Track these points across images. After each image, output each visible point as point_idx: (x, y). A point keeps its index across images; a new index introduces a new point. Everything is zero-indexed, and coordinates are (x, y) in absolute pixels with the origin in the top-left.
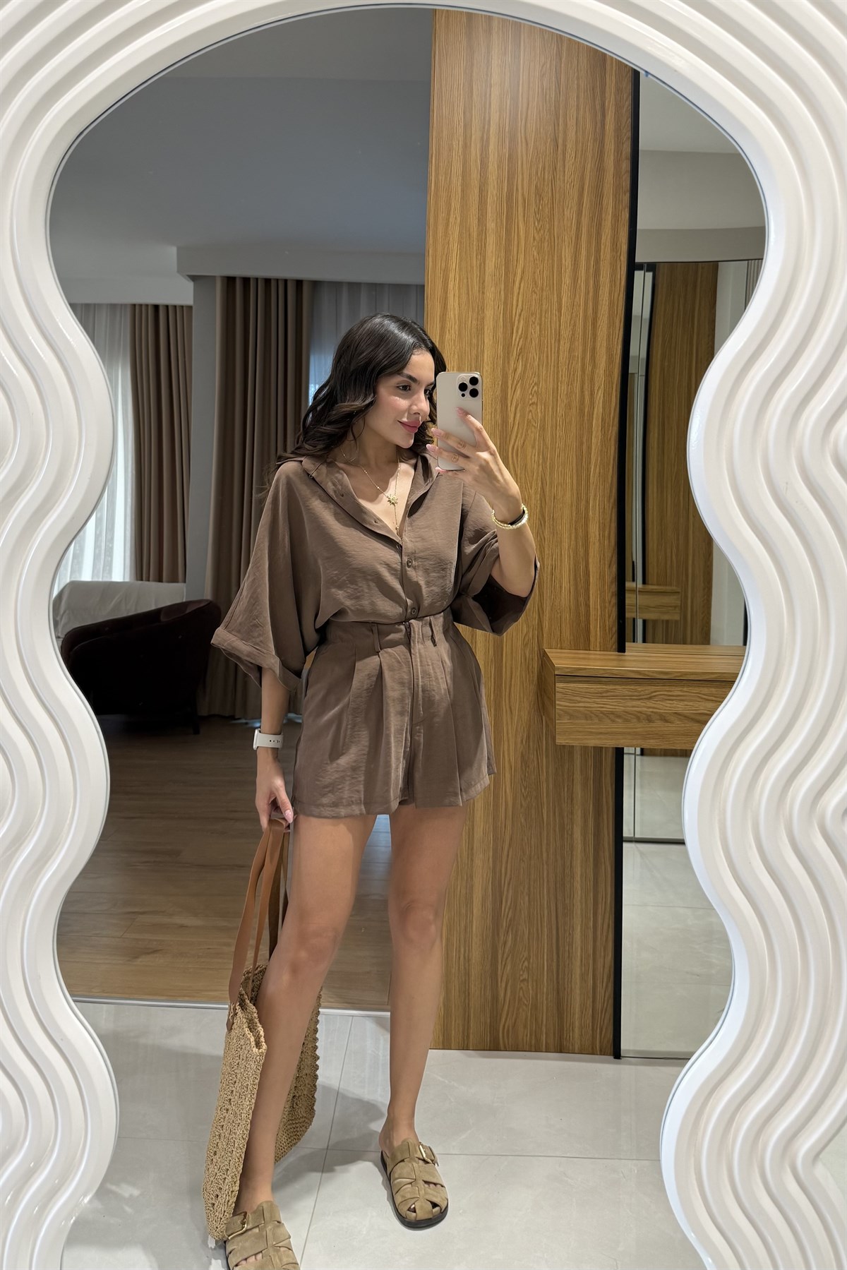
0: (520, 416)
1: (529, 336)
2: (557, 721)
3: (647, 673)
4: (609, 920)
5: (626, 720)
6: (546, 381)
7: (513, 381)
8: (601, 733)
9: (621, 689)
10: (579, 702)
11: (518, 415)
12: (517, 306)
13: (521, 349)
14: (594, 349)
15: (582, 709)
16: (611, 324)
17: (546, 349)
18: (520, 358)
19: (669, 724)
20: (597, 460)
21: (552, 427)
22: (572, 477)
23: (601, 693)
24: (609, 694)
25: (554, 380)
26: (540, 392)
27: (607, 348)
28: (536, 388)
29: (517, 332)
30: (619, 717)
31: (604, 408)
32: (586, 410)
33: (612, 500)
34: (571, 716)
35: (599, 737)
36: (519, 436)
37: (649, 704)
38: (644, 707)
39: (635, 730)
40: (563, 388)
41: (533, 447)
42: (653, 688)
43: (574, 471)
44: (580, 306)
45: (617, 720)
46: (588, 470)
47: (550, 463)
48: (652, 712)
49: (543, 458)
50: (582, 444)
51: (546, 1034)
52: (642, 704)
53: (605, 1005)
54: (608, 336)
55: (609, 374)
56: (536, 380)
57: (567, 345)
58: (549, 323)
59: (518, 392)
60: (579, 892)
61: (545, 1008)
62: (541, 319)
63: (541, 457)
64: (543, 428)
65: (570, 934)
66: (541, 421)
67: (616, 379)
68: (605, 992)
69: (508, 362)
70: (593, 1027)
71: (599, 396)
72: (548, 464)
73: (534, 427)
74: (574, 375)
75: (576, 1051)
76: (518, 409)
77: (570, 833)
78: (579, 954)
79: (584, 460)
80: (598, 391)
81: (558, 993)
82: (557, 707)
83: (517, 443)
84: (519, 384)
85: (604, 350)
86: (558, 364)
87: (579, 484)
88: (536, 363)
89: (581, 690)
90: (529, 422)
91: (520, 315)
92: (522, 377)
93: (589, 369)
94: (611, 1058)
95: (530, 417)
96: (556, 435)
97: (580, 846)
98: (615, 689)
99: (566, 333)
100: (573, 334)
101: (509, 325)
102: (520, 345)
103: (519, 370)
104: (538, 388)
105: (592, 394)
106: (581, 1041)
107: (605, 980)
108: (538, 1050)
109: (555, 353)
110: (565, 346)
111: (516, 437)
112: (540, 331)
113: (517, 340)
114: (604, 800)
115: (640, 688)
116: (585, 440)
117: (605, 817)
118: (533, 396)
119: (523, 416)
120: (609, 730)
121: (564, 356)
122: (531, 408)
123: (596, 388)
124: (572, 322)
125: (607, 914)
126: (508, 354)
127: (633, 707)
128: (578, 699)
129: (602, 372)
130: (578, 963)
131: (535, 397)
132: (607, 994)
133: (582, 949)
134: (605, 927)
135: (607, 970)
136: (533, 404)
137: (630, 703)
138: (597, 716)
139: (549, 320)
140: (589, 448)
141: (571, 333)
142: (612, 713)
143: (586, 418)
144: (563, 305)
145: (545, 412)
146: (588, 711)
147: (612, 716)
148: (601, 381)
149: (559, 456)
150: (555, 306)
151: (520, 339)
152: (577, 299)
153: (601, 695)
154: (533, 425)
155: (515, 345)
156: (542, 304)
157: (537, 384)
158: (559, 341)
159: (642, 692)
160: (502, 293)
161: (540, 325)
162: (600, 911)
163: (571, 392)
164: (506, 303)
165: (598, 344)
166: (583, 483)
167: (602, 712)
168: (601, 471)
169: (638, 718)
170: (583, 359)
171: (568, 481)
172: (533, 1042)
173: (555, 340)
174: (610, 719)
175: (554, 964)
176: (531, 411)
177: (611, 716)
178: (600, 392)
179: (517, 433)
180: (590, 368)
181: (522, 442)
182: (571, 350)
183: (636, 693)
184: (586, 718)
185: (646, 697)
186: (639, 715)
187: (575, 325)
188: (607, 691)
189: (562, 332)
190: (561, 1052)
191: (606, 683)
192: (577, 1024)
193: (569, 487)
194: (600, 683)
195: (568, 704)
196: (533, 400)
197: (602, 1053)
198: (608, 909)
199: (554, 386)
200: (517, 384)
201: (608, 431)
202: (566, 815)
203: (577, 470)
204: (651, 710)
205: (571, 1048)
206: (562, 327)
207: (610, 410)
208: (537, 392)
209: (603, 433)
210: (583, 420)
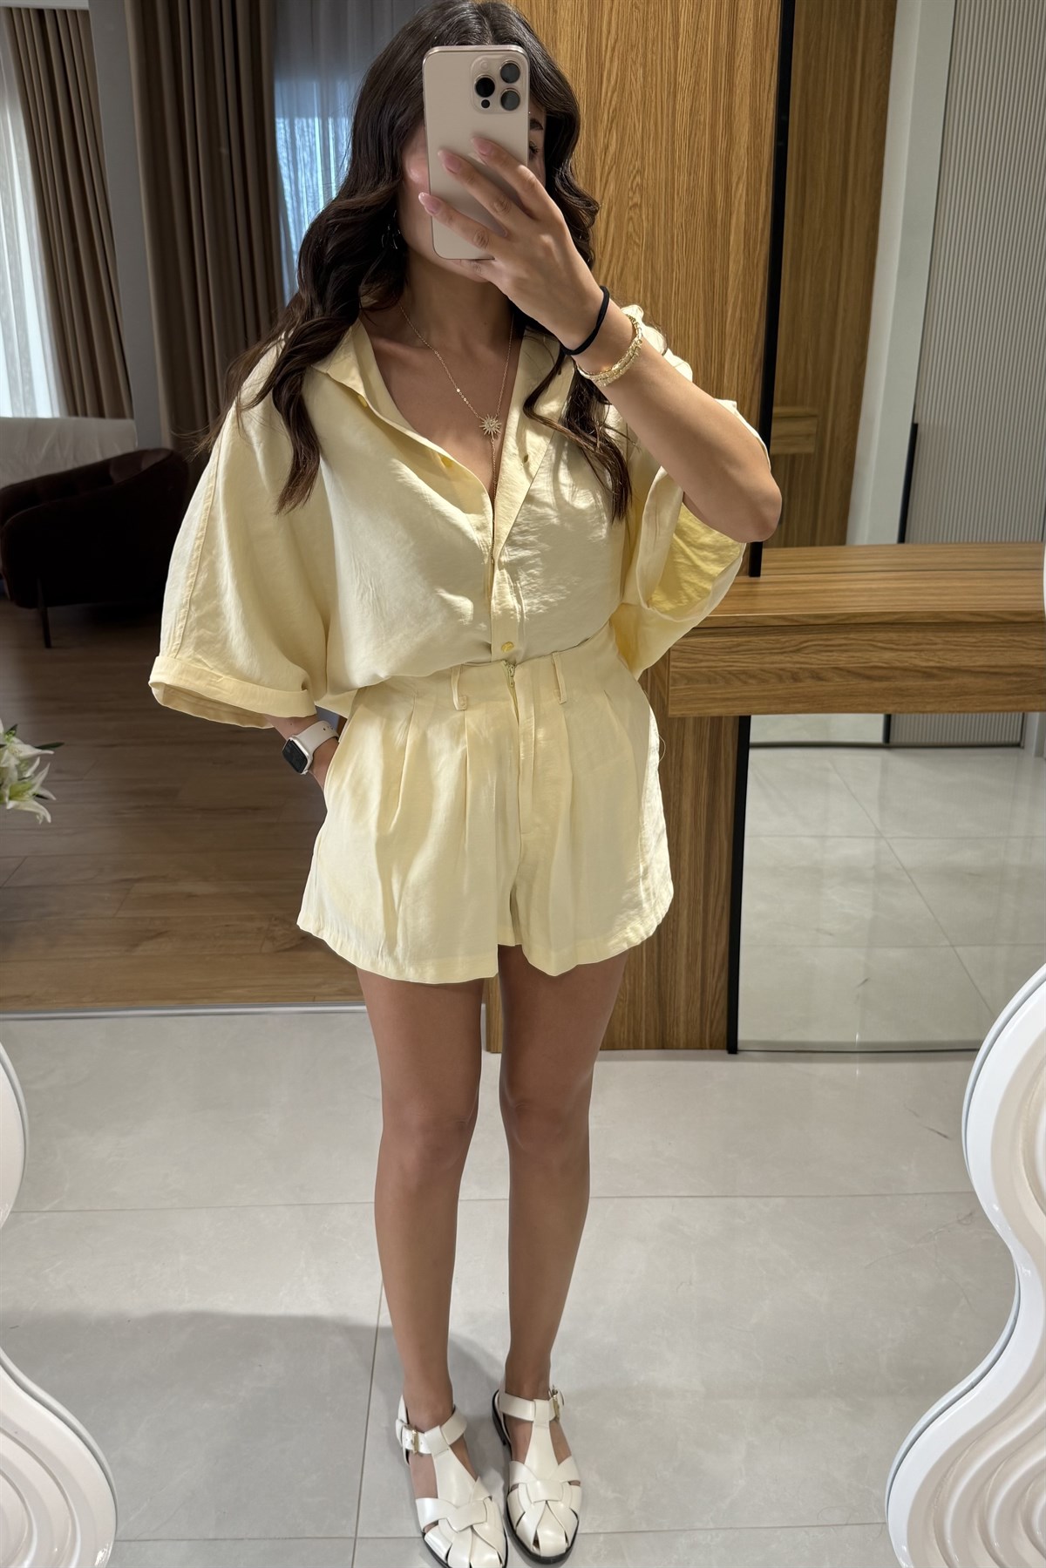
0: (616, 226)
1: (627, 87)
2: (671, 688)
3: (795, 618)
4: (724, 901)
5: (764, 681)
6: (655, 167)
7: (603, 167)
8: (728, 699)
9: (758, 641)
10: (701, 661)
11: (612, 226)
12: (609, 32)
13: (615, 110)
14: (729, 109)
15: (704, 670)
16: (757, 62)
17: (653, 110)
18: (614, 125)
19: (824, 683)
20: (736, 298)
21: (665, 244)
22: (697, 326)
23: (730, 648)
24: (739, 649)
25: (667, 167)
26: (645, 185)
27: (751, 108)
28: (638, 179)
29: (609, 80)
30: (753, 677)
31: (747, 214)
32: (719, 217)
33: (757, 360)
34: (689, 680)
35: (724, 704)
36: (614, 260)
37: (796, 658)
38: (789, 662)
39: (773, 693)
40: (682, 179)
41: (637, 279)
42: (804, 637)
43: (701, 317)
44: (707, 29)
45: (751, 681)
46: (723, 313)
47: (663, 305)
48: (800, 668)
49: (653, 296)
50: (713, 272)
51: (646, 1030)
52: (788, 659)
53: (717, 996)
54: (754, 85)
55: (753, 150)
56: (638, 164)
57: (688, 103)
58: (659, 61)
59: (612, 187)
60: (687, 872)
61: (644, 1002)
62: (645, 56)
63: (649, 295)
64: (651, 247)
65: (674, 921)
66: (647, 234)
67: (766, 164)
68: (717, 982)
69: (596, 135)
70: (701, 1020)
71: (740, 193)
72: (660, 306)
73: (638, 245)
74: (698, 155)
75: (682, 1046)
76: (613, 214)
77: (677, 805)
78: (685, 942)
79: (716, 298)
80: (738, 184)
81: (659, 986)
82: (671, 670)
83: (611, 272)
84: (613, 173)
85: (746, 110)
86: (673, 136)
87: (708, 335)
88: (639, 134)
89: (704, 645)
90: (629, 237)
91: (613, 50)
92: (617, 160)
93: (722, 146)
94: (725, 1053)
95: (631, 229)
96: (672, 259)
97: (689, 819)
98: (749, 642)
99: (685, 80)
100: (697, 83)
101: (596, 67)
102: (613, 103)
103: (612, 149)
104: (642, 179)
105: (728, 189)
106: (687, 1036)
107: (717, 971)
108: (636, 1047)
109: (668, 115)
110: (683, 103)
111: (610, 262)
112: (644, 78)
113: (609, 94)
114: (723, 764)
115: (783, 639)
116: (717, 267)
117: (723, 783)
118: (634, 193)
119: (619, 227)
120: (738, 695)
121: (682, 121)
122: (632, 214)
123: (735, 179)
124: (696, 58)
125: (721, 897)
126: (595, 120)
127: (772, 663)
128: (700, 657)
129: (743, 151)
130: (684, 953)
131: (638, 195)
132: (719, 986)
133: (688, 937)
134: (719, 910)
135: (719, 958)
136: (635, 205)
137: (768, 659)
138: (724, 678)
139: (659, 56)
140: (725, 279)
141: (693, 80)
142: (744, 672)
143: (718, 232)
144: (681, 30)
145: (654, 218)
146: (712, 671)
147: (745, 675)
148: (743, 168)
149: (677, 293)
150: (668, 34)
151: (613, 93)
152: (703, 16)
153: (729, 650)
154: (635, 242)
155: (605, 104)
156: (647, 30)
157: (640, 172)
158: (675, 96)
159: (787, 644)
160: (586, 8)
161: (645, 66)
162: (712, 892)
163: (694, 187)
164: (590, 29)
165: (737, 100)
166: (715, 334)
167: (730, 672)
168: (743, 316)
169: (780, 679)
170: (713, 126)
171: (692, 332)
172: (631, 1040)
173: (669, 93)
174: (740, 680)
175: (655, 955)
176: (631, 219)
177: (743, 677)
178: (741, 186)
179: (612, 255)
180: (724, 145)
181: (619, 271)
182: (693, 112)
183: (778, 646)
184: (709, 682)
185: (791, 649)
186: (781, 672)
187: (699, 66)
188: (739, 645)
189: (680, 79)
190: (663, 1048)
191: (737, 635)
192: (682, 1018)
193: (692, 342)
194: (729, 635)
195: (685, 665)
196: (635, 200)
197: (712, 1047)
198: (723, 889)
199: (667, 178)
200: (609, 173)
201: (755, 249)
202: (672, 784)
203: (705, 315)
204: (798, 666)
205: (675, 1043)
206: (680, 70)
207: (758, 219)
208: (640, 186)
209: (747, 254)
210: (715, 234)
